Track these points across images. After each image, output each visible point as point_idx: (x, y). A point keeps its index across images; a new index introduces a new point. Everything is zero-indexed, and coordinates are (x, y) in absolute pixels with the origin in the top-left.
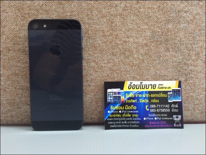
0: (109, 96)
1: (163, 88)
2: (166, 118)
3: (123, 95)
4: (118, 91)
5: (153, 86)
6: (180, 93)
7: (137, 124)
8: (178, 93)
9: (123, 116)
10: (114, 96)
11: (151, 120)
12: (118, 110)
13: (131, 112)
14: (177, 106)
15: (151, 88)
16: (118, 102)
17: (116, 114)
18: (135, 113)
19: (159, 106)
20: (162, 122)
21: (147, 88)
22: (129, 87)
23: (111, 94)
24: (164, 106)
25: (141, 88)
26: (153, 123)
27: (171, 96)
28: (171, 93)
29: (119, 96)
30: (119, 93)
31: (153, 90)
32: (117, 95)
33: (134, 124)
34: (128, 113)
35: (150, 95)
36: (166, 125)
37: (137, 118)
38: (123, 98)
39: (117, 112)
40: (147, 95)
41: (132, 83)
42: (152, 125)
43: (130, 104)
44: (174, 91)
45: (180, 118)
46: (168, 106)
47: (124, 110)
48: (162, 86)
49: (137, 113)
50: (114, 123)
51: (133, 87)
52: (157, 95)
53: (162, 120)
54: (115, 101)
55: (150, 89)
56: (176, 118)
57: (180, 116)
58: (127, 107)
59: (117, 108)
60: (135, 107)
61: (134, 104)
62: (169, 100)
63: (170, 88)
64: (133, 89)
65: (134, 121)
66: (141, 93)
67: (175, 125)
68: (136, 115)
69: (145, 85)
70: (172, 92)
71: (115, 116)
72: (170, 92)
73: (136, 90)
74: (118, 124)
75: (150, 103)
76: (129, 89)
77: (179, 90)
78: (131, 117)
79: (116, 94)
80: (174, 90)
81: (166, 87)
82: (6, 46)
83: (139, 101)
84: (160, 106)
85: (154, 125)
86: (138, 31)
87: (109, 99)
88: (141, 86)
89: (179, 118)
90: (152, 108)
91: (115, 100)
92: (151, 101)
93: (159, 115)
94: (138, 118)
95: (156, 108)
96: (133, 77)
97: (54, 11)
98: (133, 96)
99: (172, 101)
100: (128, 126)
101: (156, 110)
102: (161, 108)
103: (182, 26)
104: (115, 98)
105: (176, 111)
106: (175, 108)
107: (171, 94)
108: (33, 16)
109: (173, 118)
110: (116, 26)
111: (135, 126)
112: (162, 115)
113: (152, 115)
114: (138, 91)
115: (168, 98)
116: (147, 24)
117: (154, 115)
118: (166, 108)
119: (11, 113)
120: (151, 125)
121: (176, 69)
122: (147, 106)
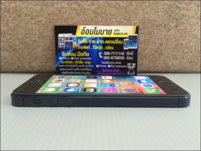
0: (61, 41)
1: (119, 34)
2: (120, 66)
3: (75, 40)
4: (70, 36)
5: (108, 32)
6: (136, 40)
7: (89, 71)
8: (135, 40)
9: (75, 62)
10: (65, 42)
11: (104, 68)
12: (70, 57)
13: (84, 59)
15: (106, 34)
16: (70, 48)
17: (68, 60)
18: (87, 60)
19: (113, 54)
20: (116, 70)
21: (102, 33)
22: (82, 32)
23: (63, 39)
24: (119, 54)
26: (106, 71)
27: (127, 43)
28: (128, 40)
29: (71, 42)
30: (71, 39)
31: (108, 36)
32: (69, 41)
33: (86, 71)
34: (81, 60)
35: (105, 41)
36: (120, 73)
38: (75, 44)
39: (69, 58)
40: (102, 42)
41: (85, 28)
43: (82, 51)
44: (131, 38)
45: (135, 66)
46: (123, 53)
47: (77, 56)
48: (118, 32)
49: (90, 60)
50: (66, 69)
51: (86, 32)
52: (113, 42)
53: (115, 68)
54: (67, 47)
55: (105, 35)
56: (130, 66)
57: (135, 64)
58: (79, 53)
59: (69, 55)
60: (88, 54)
61: (87, 51)
62: (124, 47)
63: (126, 34)
64: (86, 34)
65: (86, 68)
66: (95, 39)
67: (128, 73)
68: (89, 63)
69: (100, 30)
71: (66, 62)
72: (126, 38)
73: (89, 36)
74: (70, 71)
75: (104, 50)
76: (82, 34)
77: (136, 37)
78: (84, 64)
80: (131, 36)
83: (92, 48)
84: (115, 54)
87: (60, 45)
88: (95, 32)
89: (133, 66)
90: (106, 56)
92: (105, 48)
93: (113, 63)
94: (90, 65)
95: (110, 56)
96: (119, 22)
98: (86, 42)
99: (127, 49)
100: (80, 73)
101: (110, 57)
102: (115, 55)
104: (67, 44)
105: (131, 58)
106: (130, 56)
107: (128, 41)
109: (127, 66)
111: (88, 73)
112: (116, 63)
113: (105, 63)
114: (92, 37)
115: (124, 45)
117: (108, 62)
118: (121, 55)
120: (104, 72)
121: (166, 13)
122: (100, 53)
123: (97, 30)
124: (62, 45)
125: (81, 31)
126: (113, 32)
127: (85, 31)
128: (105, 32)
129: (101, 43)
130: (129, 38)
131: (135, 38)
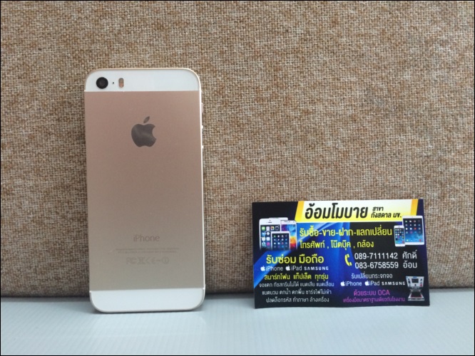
0: (263, 234)
1: (383, 215)
2: (390, 283)
3: (294, 231)
4: (284, 223)
5: (360, 212)
6: (421, 227)
7: (326, 296)
8: (417, 227)
9: (295, 277)
10: (273, 235)
11: (357, 287)
12: (284, 265)
13: (313, 268)
14: (414, 256)
15: (357, 217)
16: (283, 247)
17: (278, 272)
18: (321, 272)
19: (374, 256)
20: (382, 292)
21: (348, 215)
22: (307, 214)
23: (268, 229)
24: (386, 256)
25: (335, 215)
26: (362, 293)
27: (401, 234)
28: (402, 227)
29: (284, 234)
30: (285, 227)
31: (360, 220)
32: (281, 232)
33: (320, 296)
34: (306, 271)
35: (355, 231)
36: (391, 297)
37: (324, 282)
38: (293, 238)
39: (281, 269)
40: (348, 232)
41: (314, 204)
42: (360, 297)
43: (309, 252)
44: (409, 223)
45: (423, 282)
46: (394, 256)
47: (298, 264)
48: (381, 212)
49: (325, 272)
50: (275, 293)
51: (316, 213)
52: (371, 232)
53: (381, 287)
54: (277, 245)
55: (353, 219)
56: (413, 282)
57: (423, 278)
58: (302, 257)
59: (281, 261)
60: (321, 259)
61: (319, 252)
62: (396, 242)
63: (399, 215)
64: (316, 217)
65: (318, 290)
66: (335, 227)
67: (409, 297)
68: (324, 277)
69: (343, 209)
70: (404, 225)
71: (276, 277)
72: (399, 223)
73: (322, 221)
74: (284, 296)
75: (354, 250)
76: (307, 217)
77: (418, 221)
78: (313, 280)
79: (279, 230)
80: (408, 220)
81: (390, 214)
82: (40, 125)
83: (330, 246)
84: (378, 256)
85: (364, 297)
86: (336, 87)
87: (264, 240)
88: (333, 212)
89: (419, 281)
90: (359, 261)
91: (277, 243)
92: (356, 246)
93: (376, 276)
94: (327, 282)
95: (368, 261)
97: (146, 46)
98: (317, 234)
99: (403, 245)
100: (304, 300)
101: (368, 264)
102: (378, 260)
103: (434, 75)
104: (277, 238)
105: (414, 266)
106: (410, 260)
107: (402, 230)
108: (100, 55)
109: (406, 283)
110: (285, 76)
111: (322, 300)
112: (382, 276)
113: (358, 276)
114: (328, 224)
115: (396, 237)
116: (354, 71)
117: (364, 276)
118: (391, 260)
119: (55, 270)
120: (357, 297)
121: (419, 172)
122: (347, 257)
123: (338, 209)
124: (266, 241)
125: (305, 211)
126: (370, 212)
127: (314, 211)
128: (354, 213)
129: (348, 234)
130: (405, 224)
131: (417, 223)
